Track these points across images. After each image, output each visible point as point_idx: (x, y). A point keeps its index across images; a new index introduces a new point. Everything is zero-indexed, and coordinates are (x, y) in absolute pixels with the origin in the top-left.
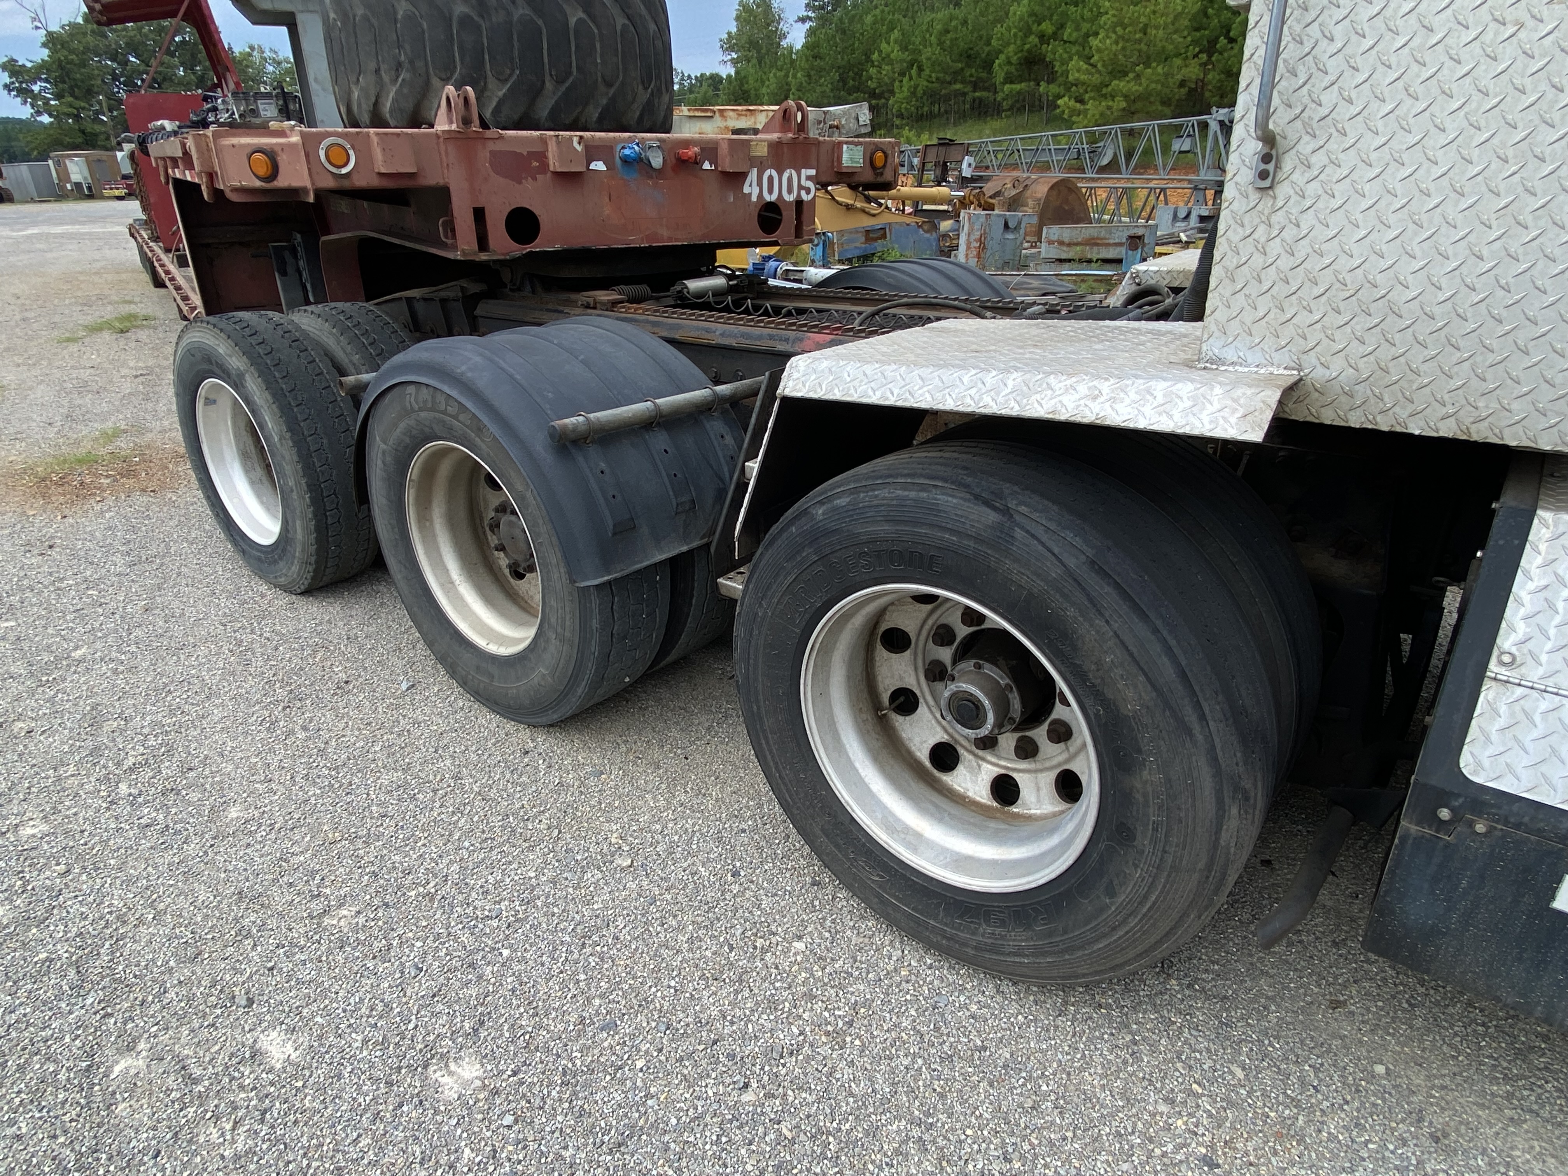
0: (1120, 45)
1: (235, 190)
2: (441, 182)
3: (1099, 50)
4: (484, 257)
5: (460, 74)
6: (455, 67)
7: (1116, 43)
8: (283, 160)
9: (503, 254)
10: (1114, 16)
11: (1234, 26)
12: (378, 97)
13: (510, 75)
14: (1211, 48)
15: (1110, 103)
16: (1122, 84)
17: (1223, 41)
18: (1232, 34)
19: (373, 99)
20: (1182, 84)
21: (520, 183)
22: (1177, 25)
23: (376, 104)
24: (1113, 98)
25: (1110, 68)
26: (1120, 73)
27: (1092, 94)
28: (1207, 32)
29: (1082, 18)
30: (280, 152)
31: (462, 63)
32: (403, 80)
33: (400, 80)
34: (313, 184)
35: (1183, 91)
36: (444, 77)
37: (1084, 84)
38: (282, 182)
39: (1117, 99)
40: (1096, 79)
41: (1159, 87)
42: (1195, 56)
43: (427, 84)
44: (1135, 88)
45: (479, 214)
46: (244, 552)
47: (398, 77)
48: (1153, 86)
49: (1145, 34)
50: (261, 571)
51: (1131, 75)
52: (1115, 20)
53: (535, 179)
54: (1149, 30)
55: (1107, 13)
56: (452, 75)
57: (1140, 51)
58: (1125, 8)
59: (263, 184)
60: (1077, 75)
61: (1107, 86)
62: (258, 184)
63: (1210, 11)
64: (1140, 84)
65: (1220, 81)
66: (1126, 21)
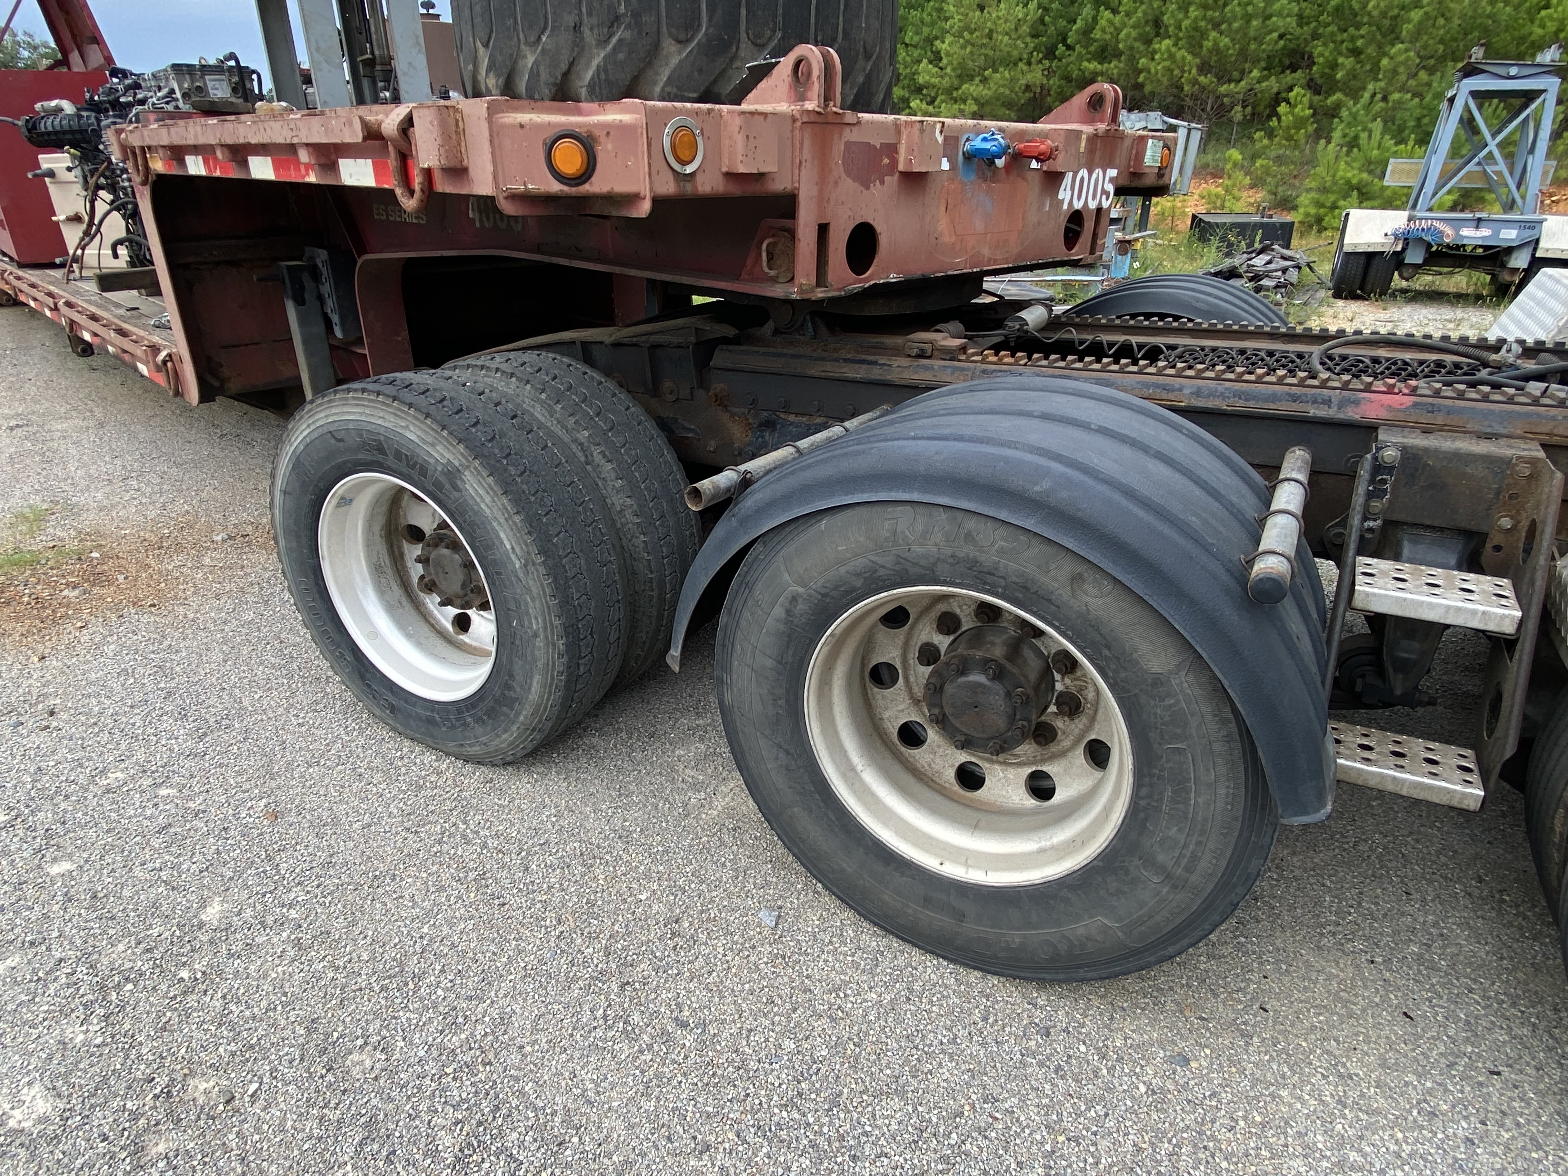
0: (968, 50)
1: (514, 197)
2: (789, 187)
3: (948, 54)
4: (820, 294)
5: (706, 34)
6: (699, 25)
7: (963, 47)
8: (605, 150)
9: (839, 290)
10: (960, 20)
11: (1070, 34)
12: (572, 64)
13: (770, 39)
14: (1050, 53)
15: (962, 107)
16: (972, 89)
17: (1061, 48)
18: (1069, 41)
19: (564, 67)
20: (1028, 87)
21: (868, 188)
22: (1020, 32)
23: (566, 74)
24: (964, 101)
25: (959, 72)
26: (966, 76)
27: (943, 97)
28: (1044, 39)
29: (922, 22)
30: (603, 139)
31: (710, 20)
32: (620, 40)
33: (614, 40)
34: (651, 190)
35: (1029, 95)
36: (682, 37)
37: (934, 87)
38: (596, 186)
39: (969, 101)
40: (946, 82)
41: (1007, 92)
42: (1040, 62)
43: (656, 46)
44: (985, 92)
45: (823, 230)
46: (393, 709)
47: (611, 36)
48: (1002, 90)
49: (991, 39)
50: (432, 736)
51: (977, 79)
52: (961, 24)
53: (882, 182)
54: (995, 35)
55: (953, 18)
56: (693, 37)
57: (986, 55)
58: (971, 14)
59: (566, 188)
60: (927, 78)
61: (957, 89)
62: (556, 187)
63: (1047, 18)
64: (989, 89)
65: (1059, 87)
66: (973, 26)
